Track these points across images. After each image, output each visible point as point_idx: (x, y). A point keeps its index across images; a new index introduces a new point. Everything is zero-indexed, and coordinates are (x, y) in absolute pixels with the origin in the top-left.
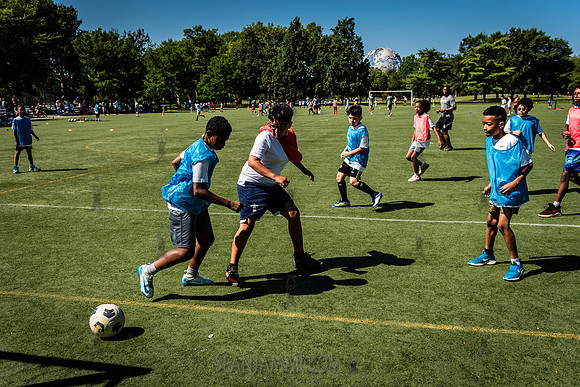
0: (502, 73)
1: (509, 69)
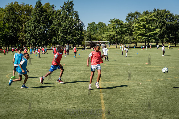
1: (158, 30)
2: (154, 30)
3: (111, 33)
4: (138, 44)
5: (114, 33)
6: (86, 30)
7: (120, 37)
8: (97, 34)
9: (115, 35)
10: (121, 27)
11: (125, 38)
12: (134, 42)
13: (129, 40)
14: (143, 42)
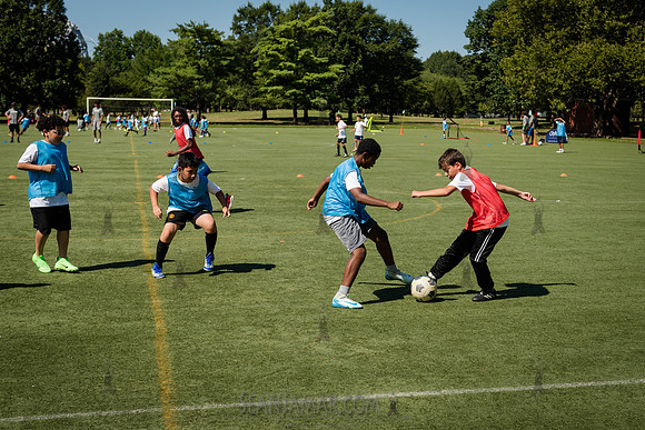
0: (326, 75)
1: (337, 67)
2: (323, 67)
3: (180, 72)
4: (270, 113)
5: (190, 72)
6: (91, 56)
7: (209, 85)
8: (130, 74)
9: (193, 79)
10: (215, 53)
11: (229, 91)
12: (256, 107)
13: (240, 97)
14: (286, 106)
